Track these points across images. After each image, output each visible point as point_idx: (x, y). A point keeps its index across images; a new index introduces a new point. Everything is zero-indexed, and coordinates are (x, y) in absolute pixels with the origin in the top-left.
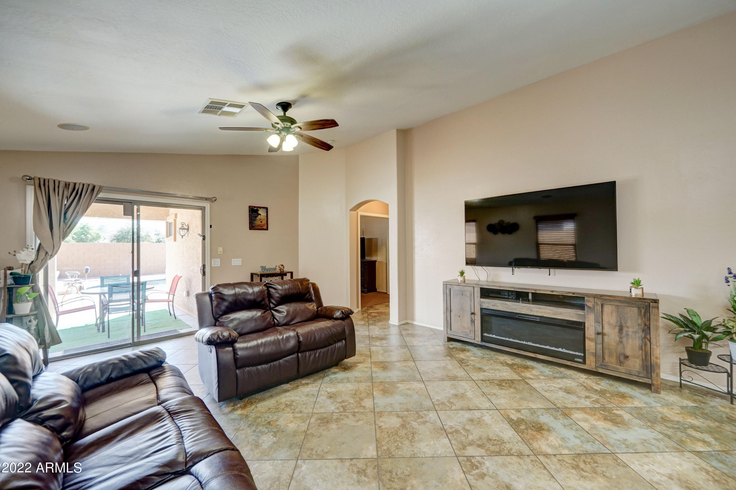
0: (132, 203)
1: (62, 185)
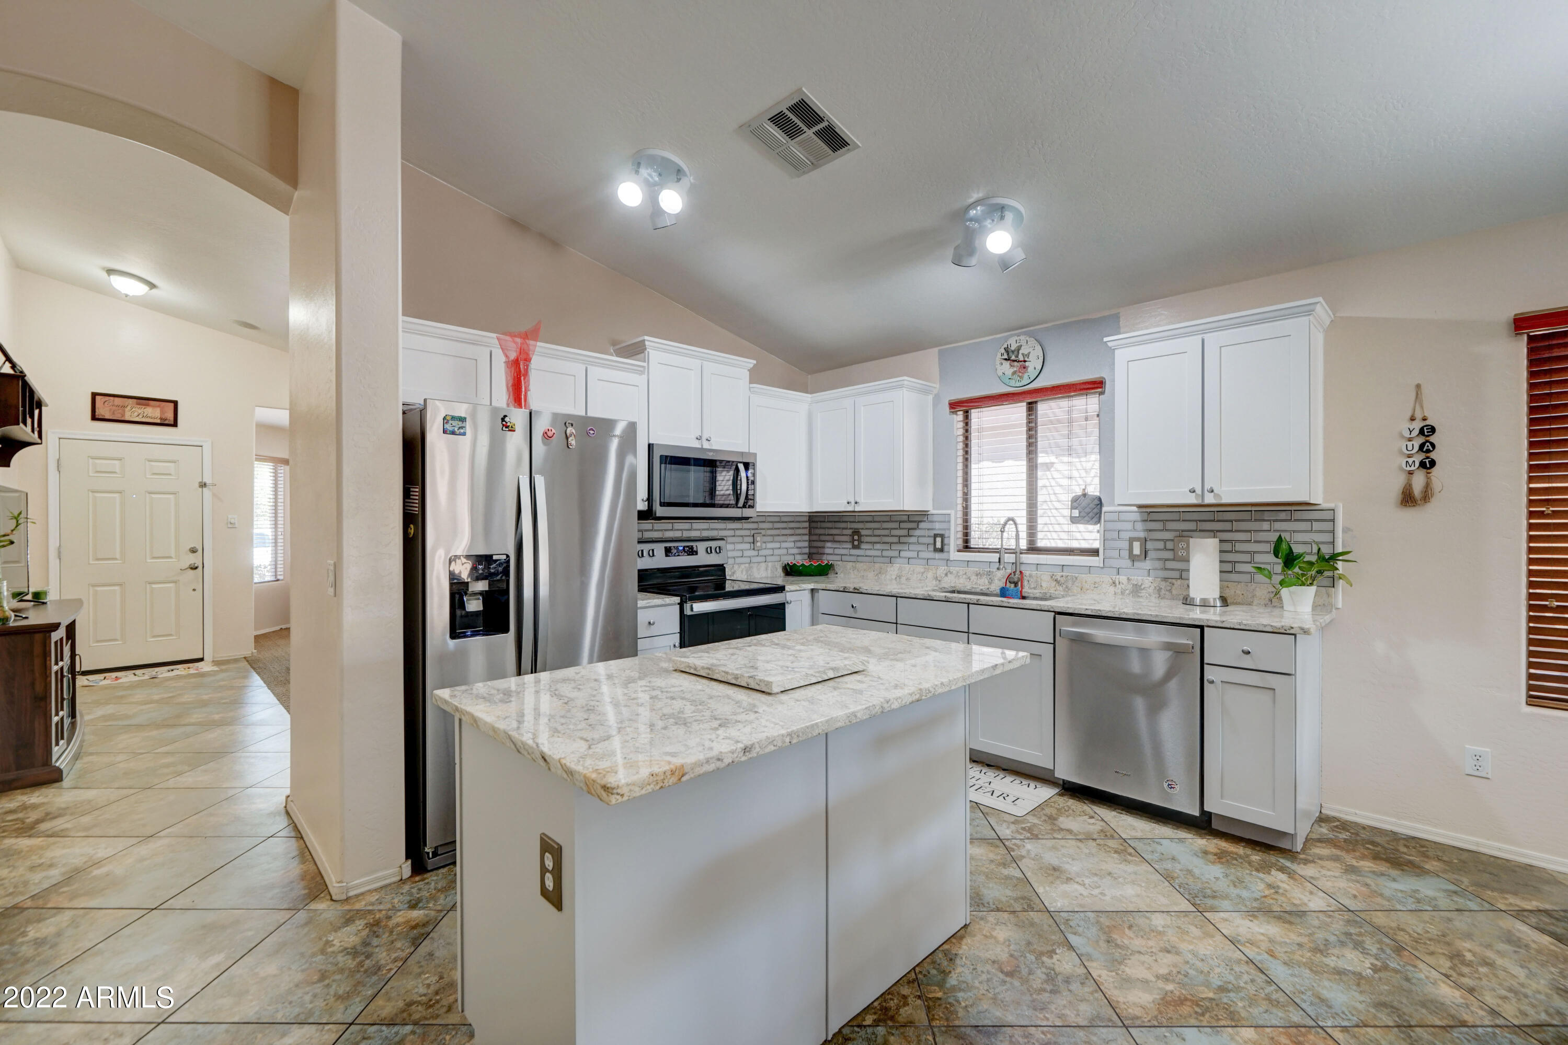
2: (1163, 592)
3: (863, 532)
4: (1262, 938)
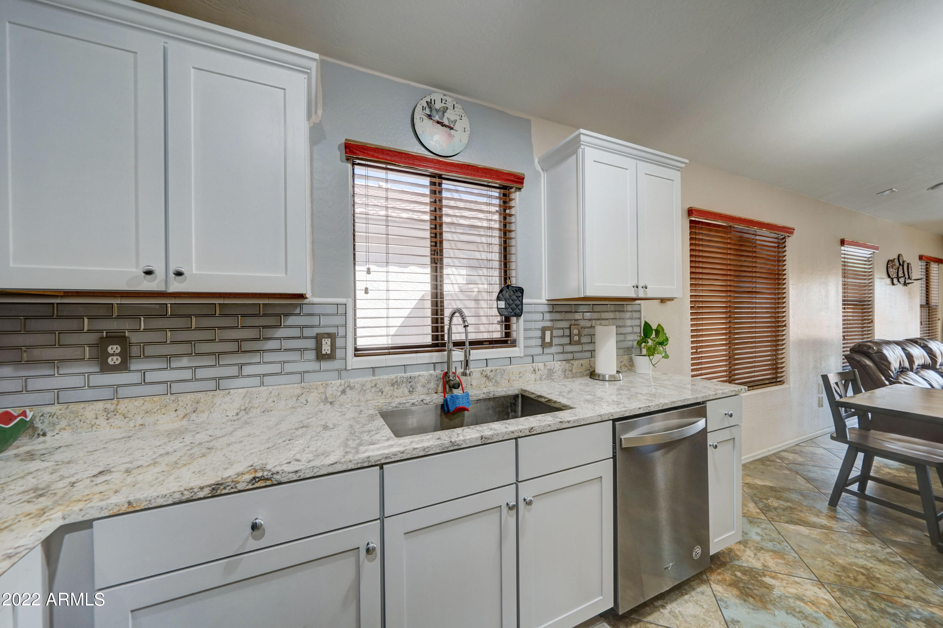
2: (567, 372)
3: (134, 338)
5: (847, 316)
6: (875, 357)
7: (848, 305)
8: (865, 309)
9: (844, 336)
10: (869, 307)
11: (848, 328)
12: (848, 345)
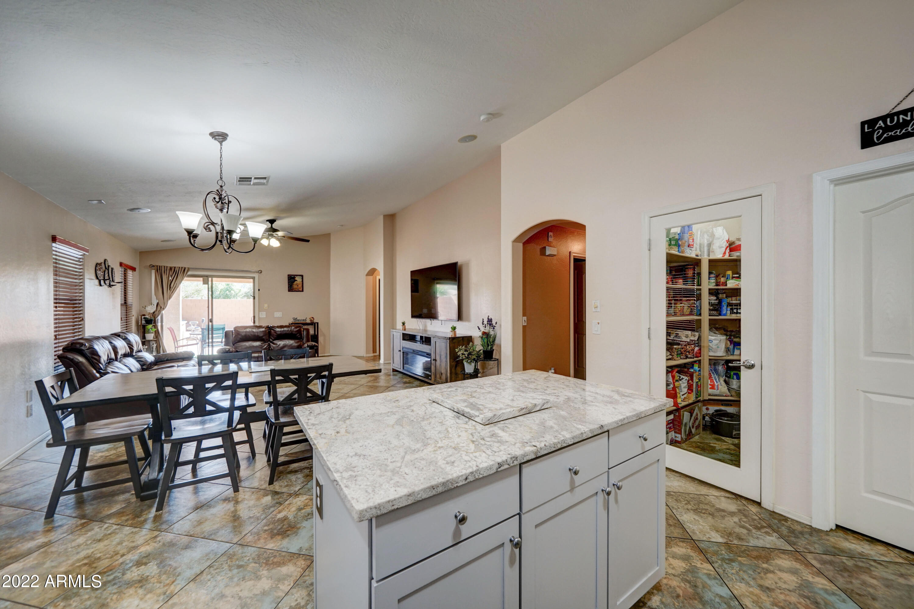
0: (207, 276)
1: (168, 268)
4: (307, 501)
5: (59, 315)
6: (87, 352)
7: (59, 303)
8: (76, 307)
9: (56, 336)
10: (80, 305)
11: (59, 327)
12: (60, 345)
